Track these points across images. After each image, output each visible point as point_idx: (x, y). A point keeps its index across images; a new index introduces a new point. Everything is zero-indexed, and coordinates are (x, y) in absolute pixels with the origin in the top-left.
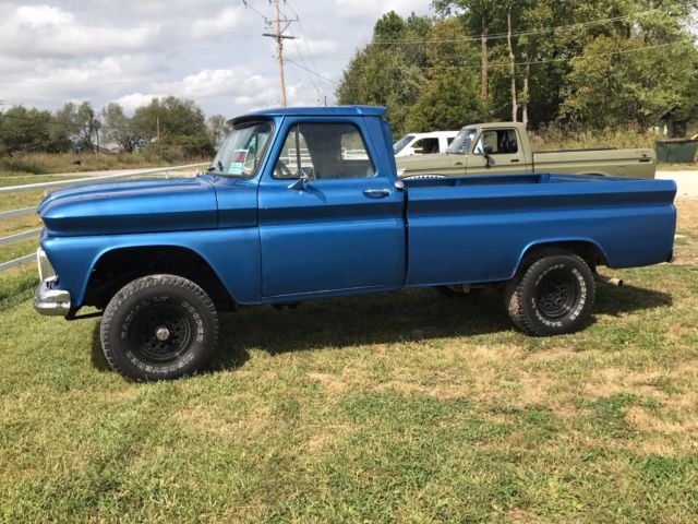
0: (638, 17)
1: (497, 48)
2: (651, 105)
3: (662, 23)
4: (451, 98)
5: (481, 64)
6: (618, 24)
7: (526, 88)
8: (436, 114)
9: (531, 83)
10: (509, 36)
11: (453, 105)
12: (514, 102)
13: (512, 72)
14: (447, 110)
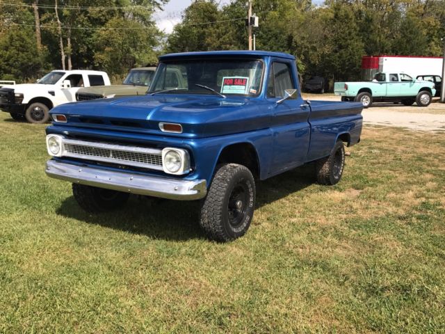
0: (130, 7)
1: (48, 15)
2: (142, 62)
3: (144, 14)
4: (21, 46)
5: (35, 24)
6: (120, 11)
7: (69, 44)
8: (10, 57)
9: (72, 41)
10: (56, 8)
11: (23, 52)
12: (63, 53)
13: (60, 33)
14: (18, 54)
